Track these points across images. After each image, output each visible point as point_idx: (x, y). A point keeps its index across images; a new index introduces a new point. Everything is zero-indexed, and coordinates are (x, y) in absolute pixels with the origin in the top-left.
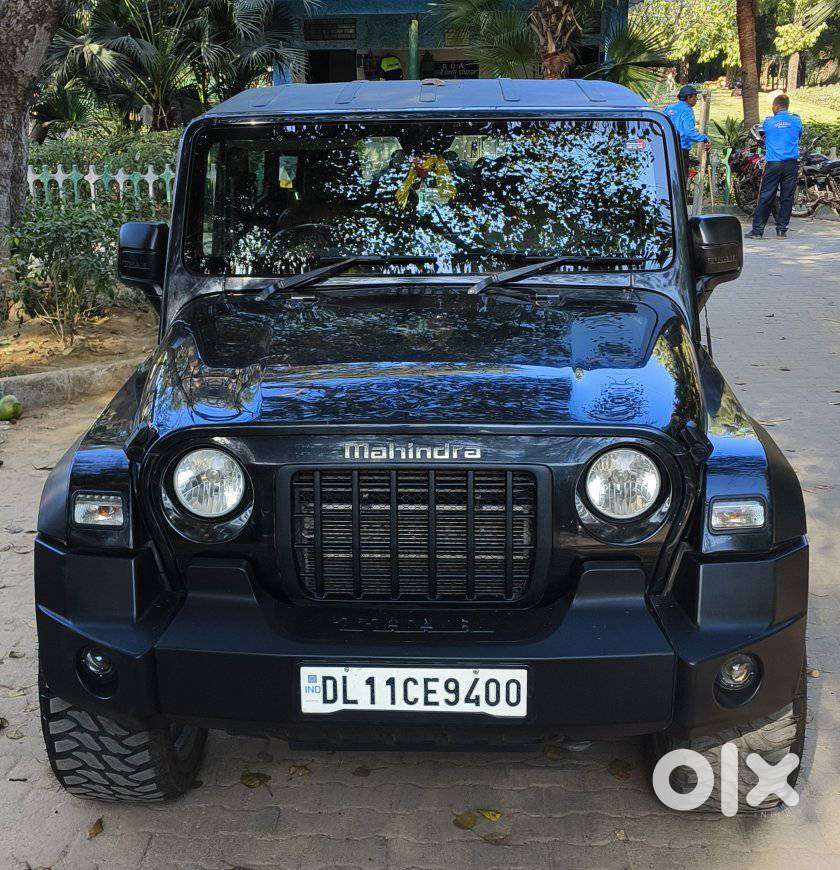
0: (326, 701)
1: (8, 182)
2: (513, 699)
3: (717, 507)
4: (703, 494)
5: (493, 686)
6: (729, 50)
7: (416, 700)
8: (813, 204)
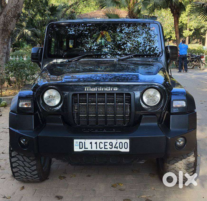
0: (80, 148)
1: (5, 54)
2: (126, 147)
3: (174, 102)
4: (171, 99)
5: (121, 144)
6: (172, 36)
7: (102, 148)
8: (193, 66)
